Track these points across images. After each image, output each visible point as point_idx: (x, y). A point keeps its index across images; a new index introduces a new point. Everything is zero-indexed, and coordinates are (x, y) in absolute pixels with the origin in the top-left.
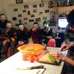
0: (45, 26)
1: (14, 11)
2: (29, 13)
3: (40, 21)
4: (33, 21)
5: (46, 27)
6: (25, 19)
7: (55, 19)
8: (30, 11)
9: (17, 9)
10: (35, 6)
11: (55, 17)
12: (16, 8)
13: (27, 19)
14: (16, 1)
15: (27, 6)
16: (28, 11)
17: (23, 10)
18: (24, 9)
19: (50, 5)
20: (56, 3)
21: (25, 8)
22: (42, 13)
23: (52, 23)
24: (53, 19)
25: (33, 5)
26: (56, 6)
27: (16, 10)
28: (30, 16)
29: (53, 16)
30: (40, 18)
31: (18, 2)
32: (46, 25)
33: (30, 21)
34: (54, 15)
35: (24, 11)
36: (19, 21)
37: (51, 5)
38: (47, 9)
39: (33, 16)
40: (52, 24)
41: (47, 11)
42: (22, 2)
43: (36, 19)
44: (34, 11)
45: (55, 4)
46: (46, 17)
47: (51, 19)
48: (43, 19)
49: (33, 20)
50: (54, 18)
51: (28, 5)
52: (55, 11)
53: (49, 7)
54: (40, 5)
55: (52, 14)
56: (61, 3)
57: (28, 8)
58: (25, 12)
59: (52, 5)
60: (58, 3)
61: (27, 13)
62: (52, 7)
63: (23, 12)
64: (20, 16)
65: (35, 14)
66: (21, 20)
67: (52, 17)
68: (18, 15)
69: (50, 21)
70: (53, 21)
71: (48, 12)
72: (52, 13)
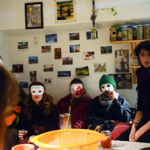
0: (107, 89)
1: (19, 47)
2: (58, 54)
3: (88, 75)
4: (70, 76)
6: (45, 70)
7: (128, 70)
8: (60, 49)
9: (27, 43)
10: (75, 37)
11: (128, 65)
12: (24, 40)
13: (51, 69)
14: (26, 23)
15: (53, 35)
16: (56, 49)
17: (43, 47)
18: (45, 45)
19: (114, 33)
21: (47, 41)
22: (93, 53)
23: (120, 81)
24: (123, 69)
25: (70, 34)
26: (130, 36)
27: (23, 46)
28: (60, 61)
29: (123, 63)
30: (86, 68)
31: (30, 25)
32: (108, 86)
33: (61, 74)
34: (125, 60)
35: (46, 49)
36: (31, 73)
37: (117, 34)
38: (107, 44)
39: (68, 62)
40: (119, 84)
42: (40, 25)
43: (77, 69)
44: (71, 48)
45: (127, 31)
46: (105, 65)
47: (117, 70)
48: (96, 70)
49: (68, 74)
50: (126, 67)
51: (56, 35)
52: (128, 51)
53: (111, 39)
54: (89, 35)
56: (143, 30)
57: (56, 40)
58: (47, 51)
59: (120, 35)
60: (134, 29)
61: (52, 53)
62: (118, 39)
63: (43, 52)
64: (33, 61)
65: (73, 56)
66: (35, 72)
67: (120, 65)
68: (29, 58)
69: (115, 76)
70: (123, 75)
71: (110, 51)
72: (121, 55)
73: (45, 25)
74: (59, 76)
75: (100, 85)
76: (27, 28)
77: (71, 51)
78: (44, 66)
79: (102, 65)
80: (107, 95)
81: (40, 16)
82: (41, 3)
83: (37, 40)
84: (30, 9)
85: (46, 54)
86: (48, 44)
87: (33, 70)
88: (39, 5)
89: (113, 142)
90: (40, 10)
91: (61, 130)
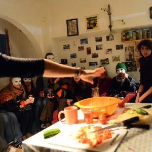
0: (121, 71)
1: (64, 48)
2: (89, 51)
3: (109, 63)
4: (97, 65)
5: (120, 73)
6: (81, 62)
8: (90, 48)
9: (69, 45)
10: (99, 40)
11: (134, 56)
12: (67, 44)
13: (85, 61)
14: (68, 33)
15: (85, 39)
16: (87, 48)
17: (79, 47)
18: (80, 46)
19: (124, 36)
20: (135, 33)
21: (81, 43)
22: (111, 49)
23: (129, 66)
25: (96, 38)
26: (135, 38)
27: (67, 47)
29: (130, 55)
30: (107, 59)
31: (70, 34)
32: (122, 70)
33: (92, 64)
34: (132, 53)
35: (81, 48)
37: (126, 36)
38: (120, 43)
39: (95, 56)
40: (128, 68)
41: (119, 47)
42: (77, 34)
43: (101, 60)
44: (97, 47)
45: (132, 34)
46: (119, 57)
47: (127, 60)
48: (114, 60)
49: (96, 63)
50: (132, 57)
51: (87, 39)
52: (133, 47)
53: (122, 40)
54: (108, 38)
55: (128, 52)
56: (142, 33)
57: (87, 43)
58: (82, 50)
59: (128, 37)
60: (137, 33)
61: (85, 51)
62: (127, 40)
63: (79, 50)
64: (73, 56)
65: (98, 52)
66: (75, 63)
67: (128, 57)
68: (71, 55)
69: (126, 63)
70: (131, 63)
71: (122, 48)
72: (129, 50)
73: (80, 33)
74: (90, 65)
75: (116, 69)
76: (68, 36)
77: (97, 49)
78: (80, 59)
79: (117, 57)
80: (121, 75)
81: (76, 27)
82: (77, 19)
83: (75, 42)
84: (70, 24)
85: (81, 52)
86: (82, 45)
87: (73, 62)
88: (75, 21)
89: (126, 104)
90: (76, 24)
91: (93, 98)
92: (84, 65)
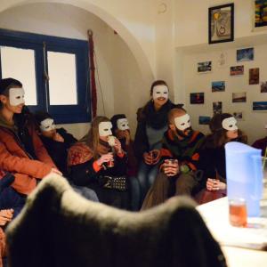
1: (199, 70)
2: (254, 77)
6: (235, 100)
8: (258, 70)
9: (210, 63)
12: (205, 60)
13: (243, 99)
14: (210, 35)
15: (248, 50)
16: (251, 70)
17: (232, 68)
18: (236, 64)
21: (238, 59)
27: (205, 68)
28: (257, 87)
35: (236, 71)
36: (214, 105)
42: (229, 37)
51: (252, 49)
58: (238, 74)
63: (232, 75)
64: (218, 87)
66: (220, 103)
68: (213, 83)
73: (236, 36)
74: (254, 109)
76: (211, 42)
78: (233, 94)
81: (229, 22)
82: (232, 5)
83: (224, 57)
84: (216, 16)
85: (237, 78)
86: (240, 64)
87: (217, 101)
88: (229, 8)
90: (229, 15)
92: (240, 107)
